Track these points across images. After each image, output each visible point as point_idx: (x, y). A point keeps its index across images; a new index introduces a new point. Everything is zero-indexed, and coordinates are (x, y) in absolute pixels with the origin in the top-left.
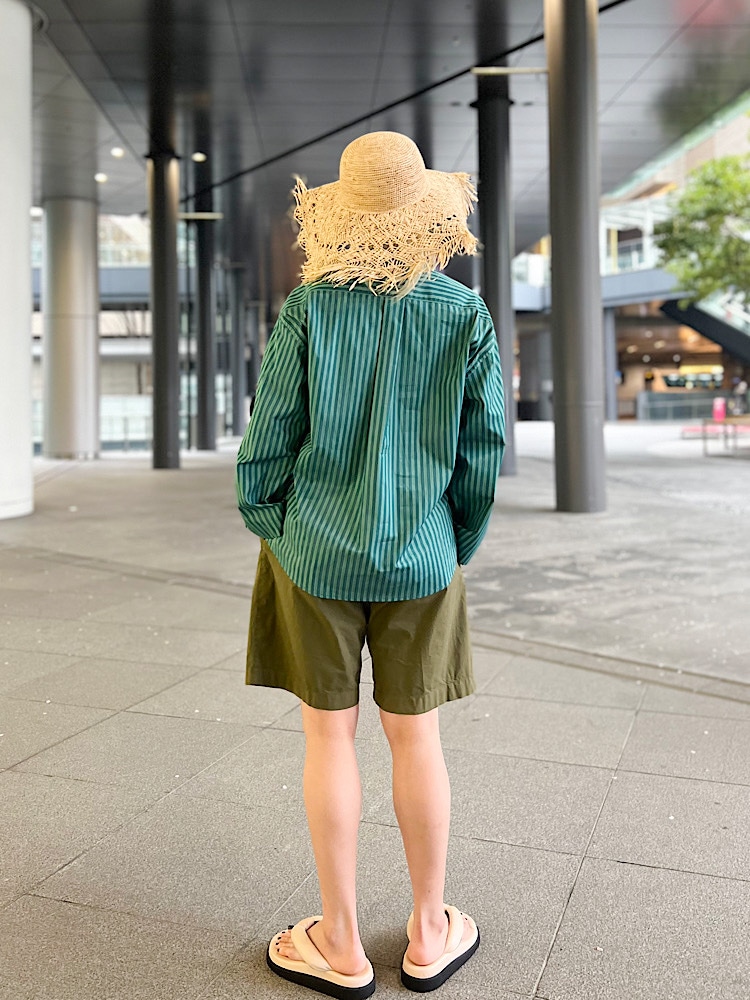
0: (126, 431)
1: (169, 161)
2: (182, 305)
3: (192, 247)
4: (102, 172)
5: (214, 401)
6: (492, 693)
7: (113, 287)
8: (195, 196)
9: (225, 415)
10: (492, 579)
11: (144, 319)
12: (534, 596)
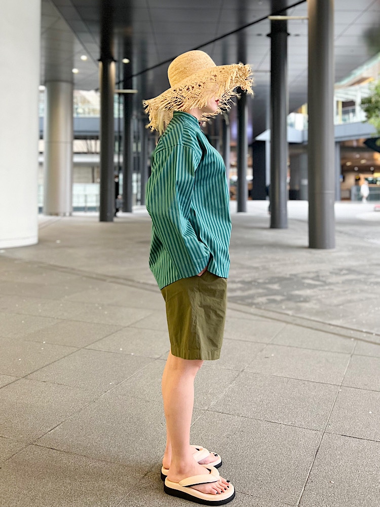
0: (86, 201)
1: (110, 63)
2: (116, 137)
3: (122, 107)
4: (75, 68)
5: (131, 187)
6: (275, 343)
7: (81, 127)
8: (123, 81)
9: (137, 194)
10: (275, 283)
11: (96, 144)
12: (297, 292)
